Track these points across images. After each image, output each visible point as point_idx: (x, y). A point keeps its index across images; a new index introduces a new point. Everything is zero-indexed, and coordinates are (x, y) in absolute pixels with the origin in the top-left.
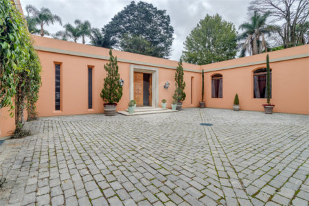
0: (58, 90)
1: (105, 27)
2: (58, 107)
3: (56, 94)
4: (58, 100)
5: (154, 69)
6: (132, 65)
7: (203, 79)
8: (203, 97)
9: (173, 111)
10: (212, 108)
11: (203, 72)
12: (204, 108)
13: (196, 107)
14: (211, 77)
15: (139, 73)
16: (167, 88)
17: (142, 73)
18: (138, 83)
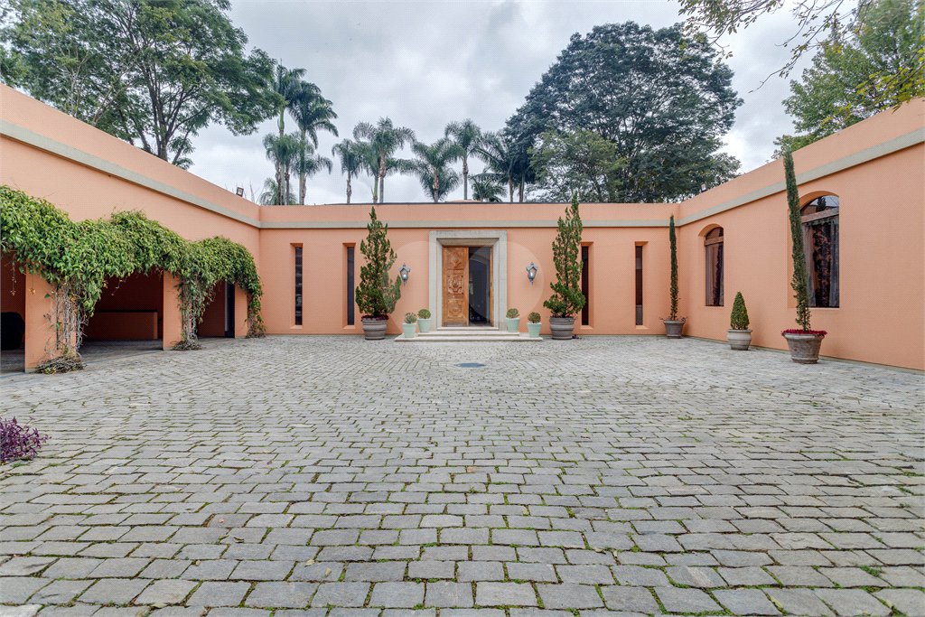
0: (299, 291)
1: (509, 123)
2: (299, 320)
3: (296, 298)
4: (299, 308)
5: (492, 234)
6: (432, 232)
7: (673, 248)
8: (675, 303)
9: (529, 338)
10: (703, 339)
11: (672, 224)
12: (679, 338)
13: (658, 335)
14: (702, 239)
15: (457, 249)
16: (532, 279)
17: (465, 247)
18: (456, 271)
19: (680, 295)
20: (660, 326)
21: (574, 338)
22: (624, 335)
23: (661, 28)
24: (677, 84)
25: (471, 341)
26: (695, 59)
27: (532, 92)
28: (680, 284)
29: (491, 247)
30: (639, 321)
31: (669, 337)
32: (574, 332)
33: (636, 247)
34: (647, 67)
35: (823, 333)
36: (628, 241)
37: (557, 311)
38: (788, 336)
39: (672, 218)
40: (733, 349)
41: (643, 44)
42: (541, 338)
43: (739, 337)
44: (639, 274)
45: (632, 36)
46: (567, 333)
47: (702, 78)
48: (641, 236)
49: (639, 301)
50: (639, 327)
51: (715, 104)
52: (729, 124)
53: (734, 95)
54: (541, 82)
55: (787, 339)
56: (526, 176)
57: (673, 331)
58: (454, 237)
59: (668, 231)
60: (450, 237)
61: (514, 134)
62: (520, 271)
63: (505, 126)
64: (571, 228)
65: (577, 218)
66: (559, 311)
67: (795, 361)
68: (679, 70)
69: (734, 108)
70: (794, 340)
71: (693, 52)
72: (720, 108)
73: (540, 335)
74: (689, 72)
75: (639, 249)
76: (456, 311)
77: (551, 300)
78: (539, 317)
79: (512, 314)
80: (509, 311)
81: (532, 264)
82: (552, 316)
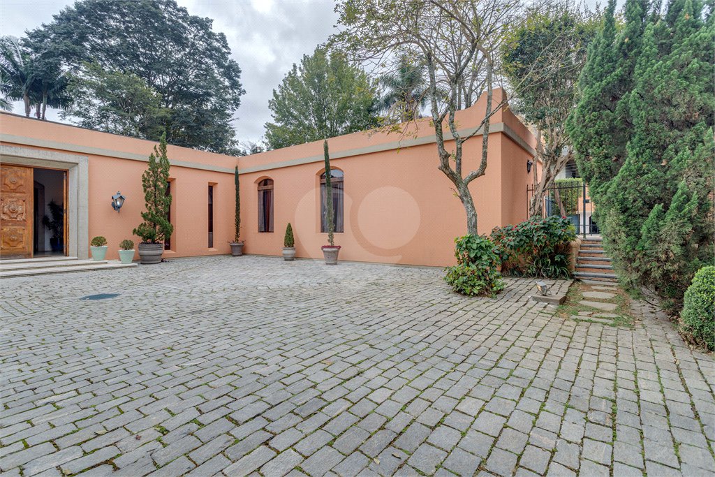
1: (31, 35)
5: (70, 158)
7: (237, 189)
8: (238, 231)
9: (121, 265)
10: (258, 255)
11: (237, 172)
12: (241, 255)
13: (224, 255)
14: (257, 185)
15: (16, 168)
16: (119, 207)
17: (29, 167)
18: (13, 195)
19: (241, 224)
20: (226, 248)
21: (162, 261)
22: (201, 256)
23: (195, 15)
24: (202, 63)
25: (51, 273)
26: (218, 50)
27: (62, 13)
28: (241, 216)
29: (66, 172)
30: (211, 245)
31: (234, 256)
32: (162, 257)
33: (209, 186)
34: (180, 41)
35: (340, 247)
36: (204, 181)
37: (145, 238)
38: (325, 249)
39: (237, 168)
40: (286, 260)
41: (180, 21)
42: (136, 264)
43: (289, 252)
44: (211, 206)
45: (169, 9)
46: (157, 257)
47: (220, 65)
48: (213, 178)
49: (211, 229)
50: (211, 249)
51: (227, 87)
52: (237, 105)
53: (240, 85)
54: (73, 7)
55: (324, 251)
56: (49, 98)
57: (237, 251)
58: (14, 154)
59: (234, 177)
60: (8, 153)
61: (37, 50)
62: (104, 199)
63: (26, 36)
64: (160, 165)
65: (164, 157)
66: (149, 239)
67: (327, 264)
68: (204, 53)
69: (239, 95)
70: (327, 252)
71: (216, 44)
72: (230, 91)
73: (134, 261)
74: (211, 57)
75: (211, 188)
76: (13, 241)
77: (140, 228)
78: (132, 244)
79: (99, 242)
80: (95, 239)
81: (119, 193)
82: (142, 243)
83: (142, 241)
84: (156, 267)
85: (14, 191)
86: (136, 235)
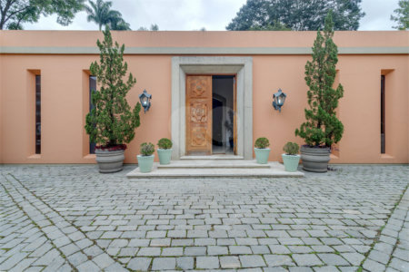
2: (38, 149)
4: (39, 137)
5: (237, 61)
6: (176, 59)
13: (403, 164)
15: (200, 77)
16: (280, 106)
17: (209, 75)
18: (199, 100)
21: (328, 169)
22: (370, 164)
29: (235, 76)
37: (309, 140)
58: (197, 63)
60: (193, 64)
66: (314, 141)
76: (199, 139)
77: (302, 128)
78: (297, 148)
79: (262, 143)
80: (258, 140)
81: (280, 90)
82: (305, 146)
83: (305, 143)
84: (323, 177)
85: (199, 97)
86: (298, 137)
